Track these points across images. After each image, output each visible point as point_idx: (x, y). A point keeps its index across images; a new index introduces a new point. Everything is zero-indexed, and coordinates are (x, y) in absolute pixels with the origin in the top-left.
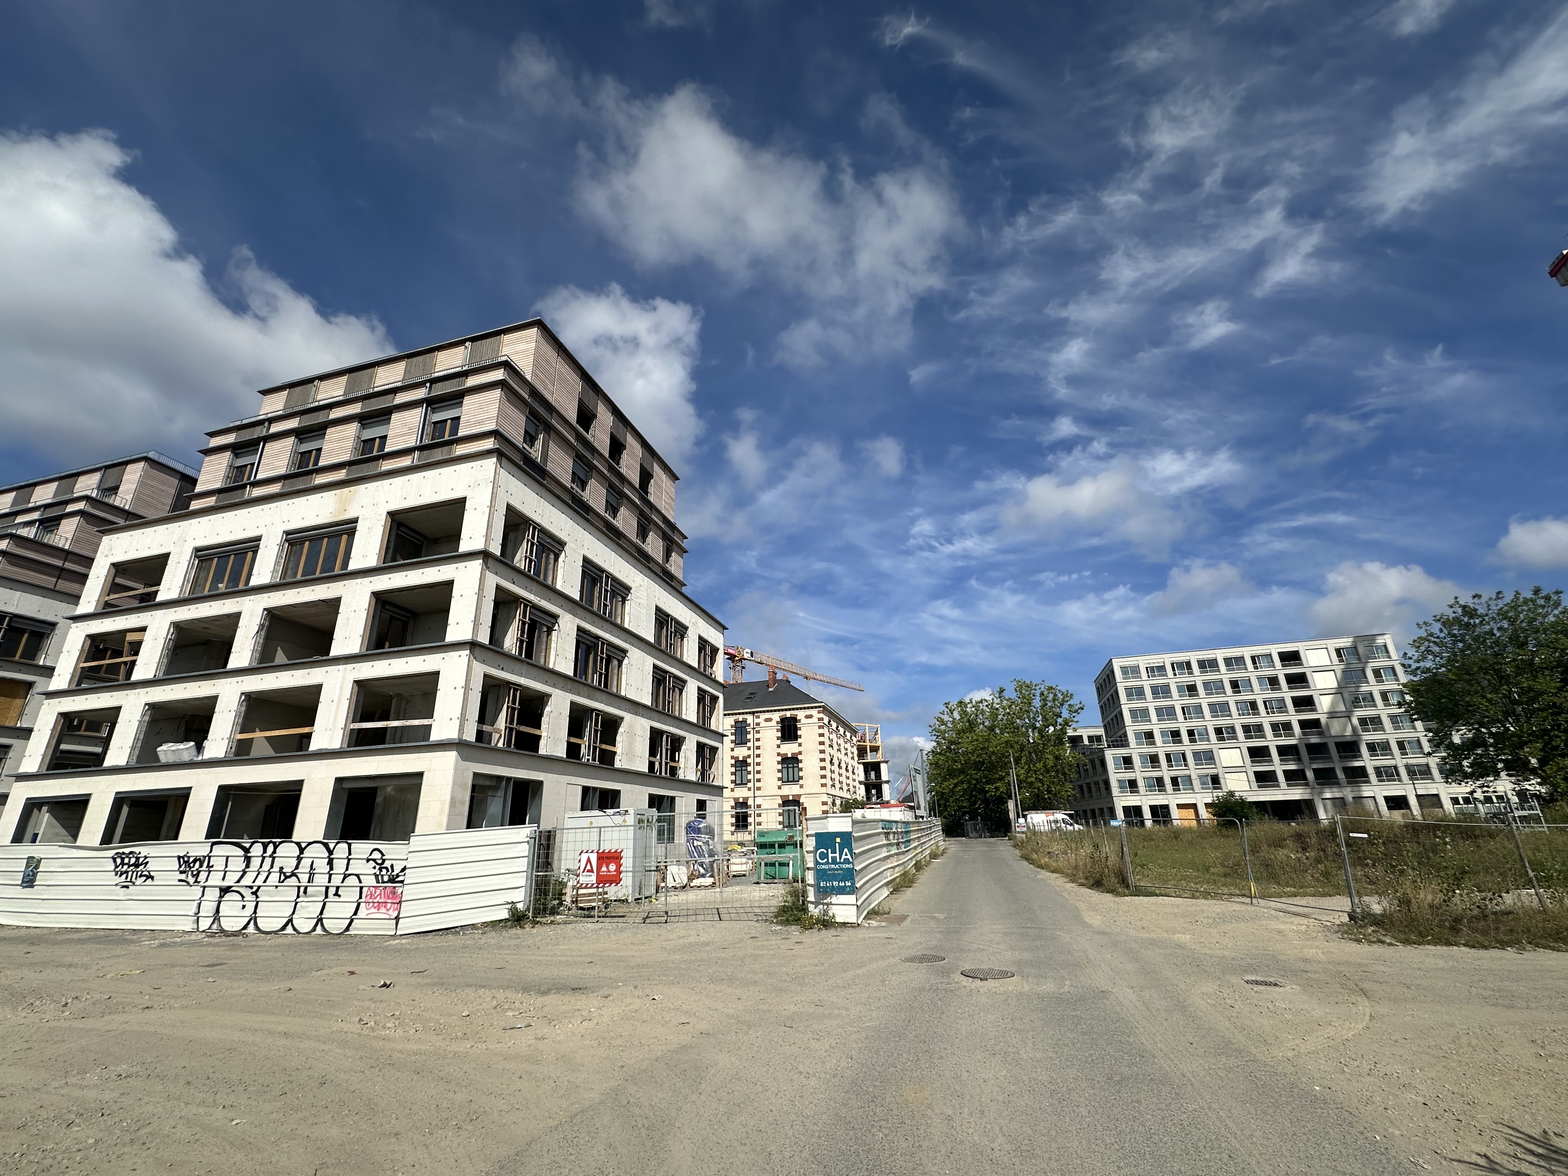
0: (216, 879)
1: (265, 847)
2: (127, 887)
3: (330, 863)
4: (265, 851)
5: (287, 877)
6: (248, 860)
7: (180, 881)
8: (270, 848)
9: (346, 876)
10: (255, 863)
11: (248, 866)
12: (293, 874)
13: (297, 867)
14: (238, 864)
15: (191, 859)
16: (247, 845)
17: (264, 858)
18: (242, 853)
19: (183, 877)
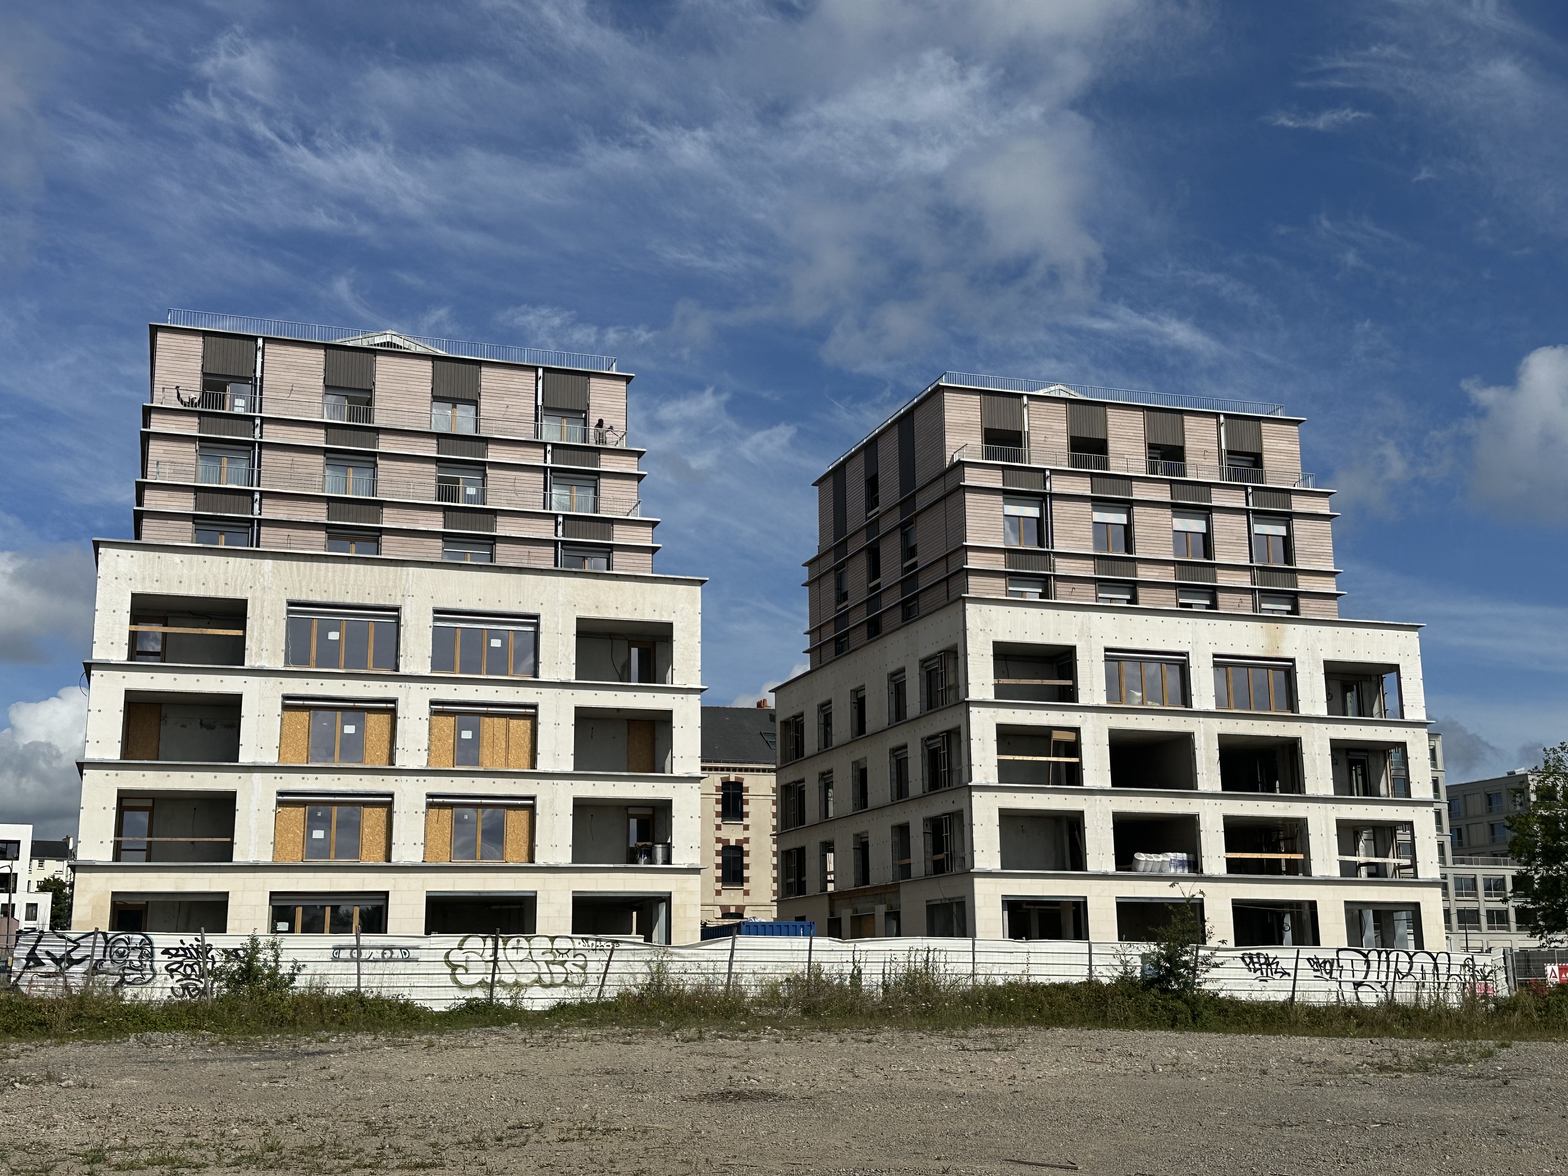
0: (1347, 976)
1: (1379, 953)
2: (1266, 981)
3: (1436, 967)
4: (1379, 957)
5: (1404, 976)
6: (1368, 962)
7: (1316, 977)
8: (1384, 955)
9: (1449, 976)
10: (1374, 965)
11: (1368, 967)
12: (1409, 974)
13: (1411, 969)
14: (1361, 966)
15: (1321, 961)
16: (1366, 952)
17: (1379, 961)
18: (1362, 958)
19: (1318, 974)
